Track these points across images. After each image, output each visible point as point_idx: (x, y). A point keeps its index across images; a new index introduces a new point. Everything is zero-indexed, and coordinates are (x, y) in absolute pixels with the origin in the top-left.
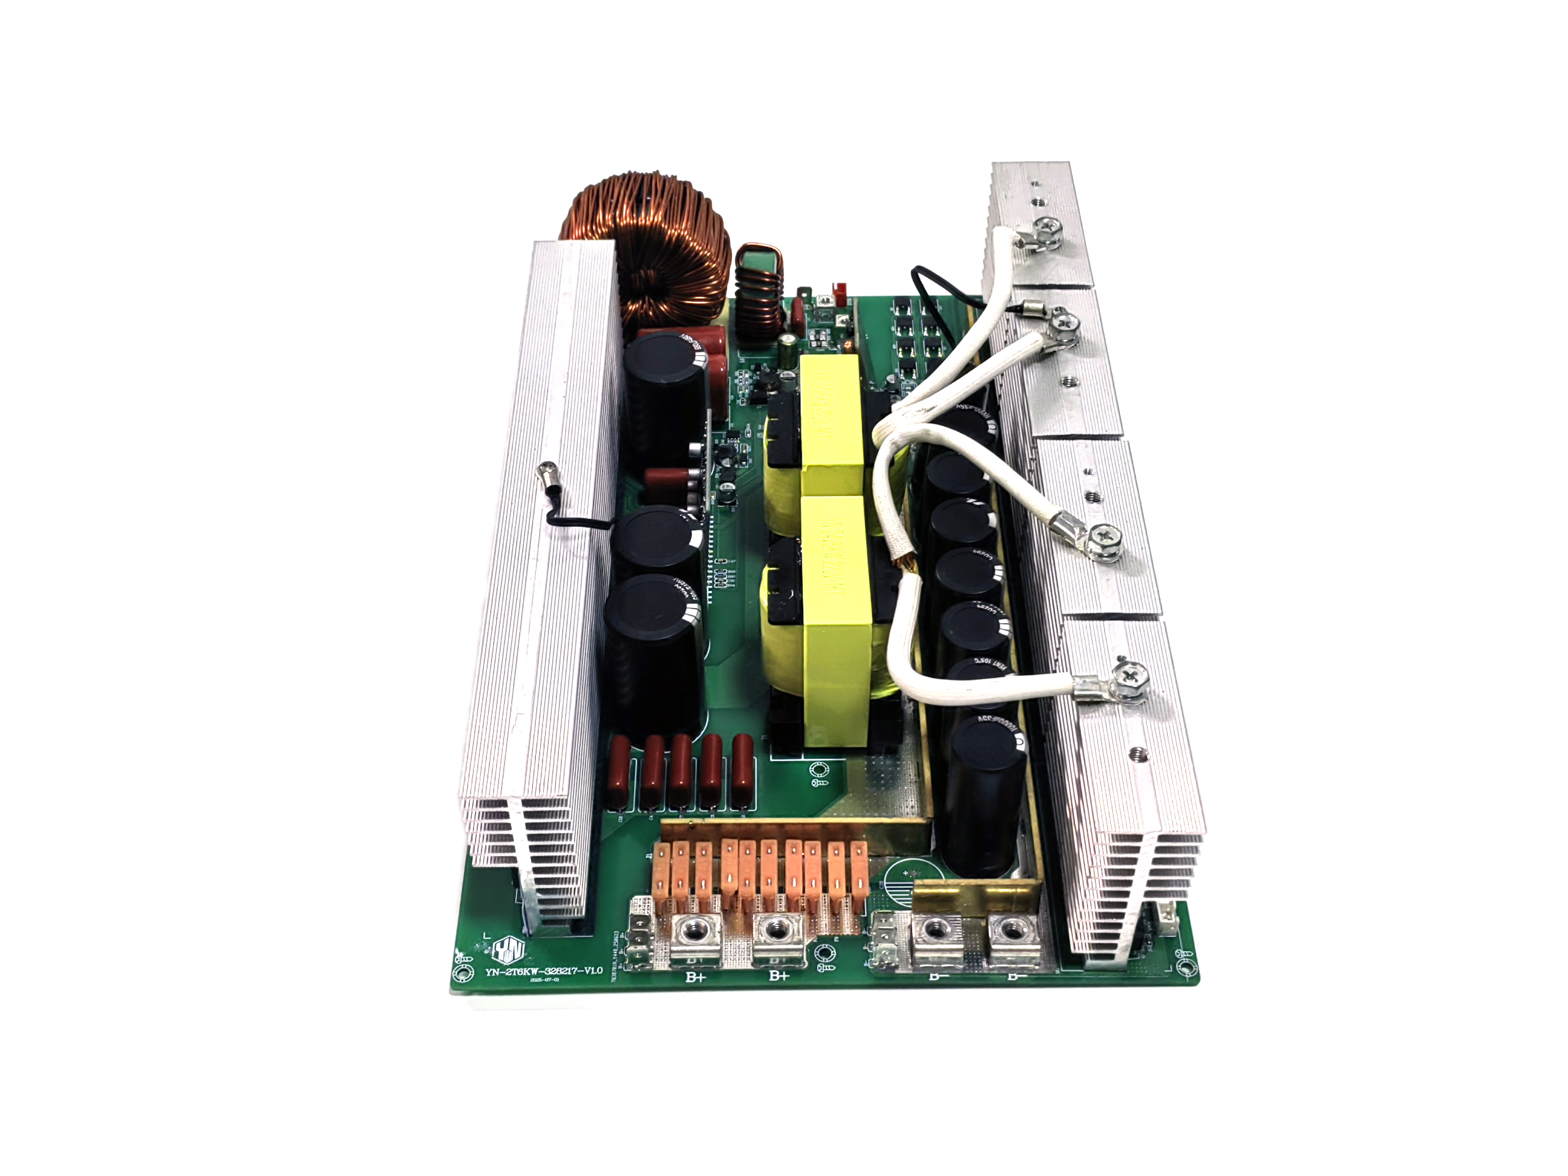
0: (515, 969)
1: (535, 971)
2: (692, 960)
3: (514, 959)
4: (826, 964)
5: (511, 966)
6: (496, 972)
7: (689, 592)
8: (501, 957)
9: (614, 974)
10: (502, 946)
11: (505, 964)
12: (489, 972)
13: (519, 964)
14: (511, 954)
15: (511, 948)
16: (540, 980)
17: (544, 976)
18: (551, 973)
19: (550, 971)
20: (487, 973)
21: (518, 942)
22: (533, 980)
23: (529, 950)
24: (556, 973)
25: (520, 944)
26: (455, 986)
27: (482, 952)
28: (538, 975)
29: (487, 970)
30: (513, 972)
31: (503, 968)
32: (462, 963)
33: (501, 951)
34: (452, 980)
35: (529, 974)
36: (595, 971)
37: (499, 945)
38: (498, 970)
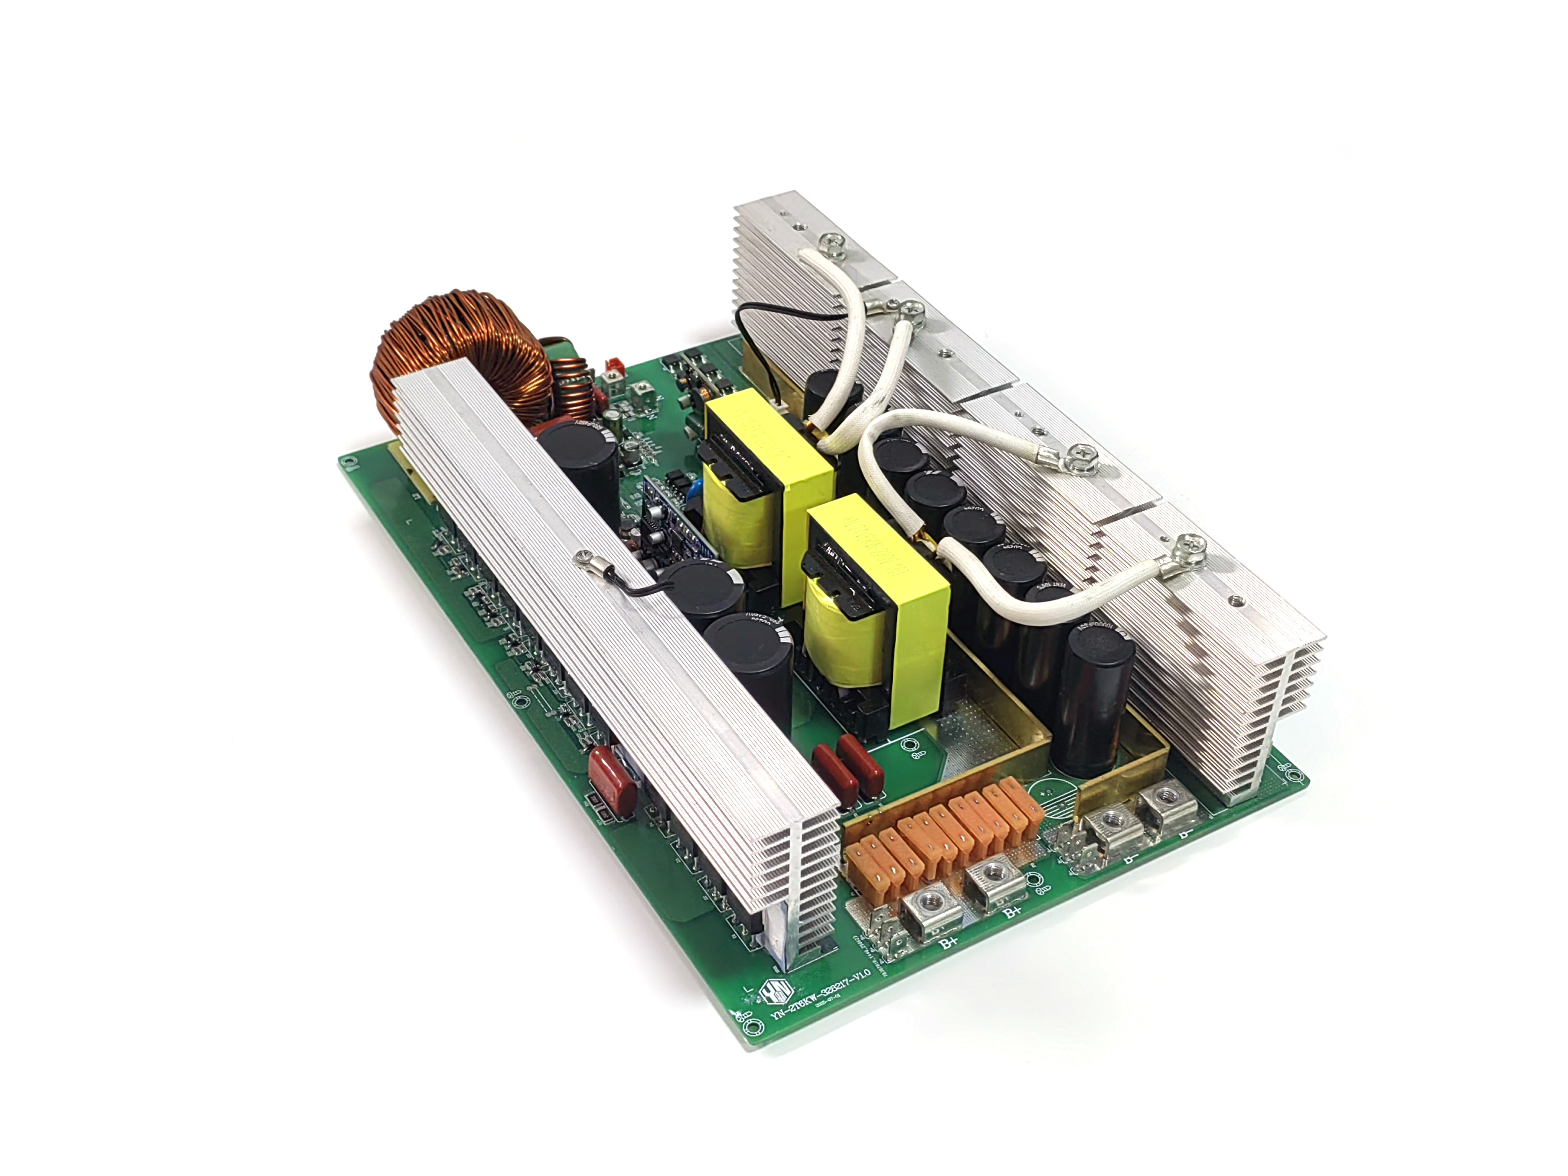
0: (795, 1004)
1: (813, 997)
2: (935, 931)
3: (788, 997)
4: (1041, 887)
5: (790, 1003)
6: (782, 1013)
8: (774, 1000)
9: (881, 970)
10: (768, 991)
11: (784, 1004)
12: (775, 1016)
13: (795, 998)
14: (781, 993)
15: (778, 989)
16: (823, 1003)
17: (825, 998)
18: (828, 993)
19: (826, 992)
20: (774, 1018)
21: (779, 982)
22: (818, 1005)
23: (793, 983)
24: (833, 991)
25: (782, 983)
26: (754, 1040)
27: (755, 1003)
28: (819, 1000)
29: (772, 1015)
30: (795, 1007)
31: (785, 1007)
32: (746, 1020)
33: (771, 995)
34: (742, 1040)
35: (810, 1002)
36: (864, 974)
37: (764, 991)
38: (781, 1010)
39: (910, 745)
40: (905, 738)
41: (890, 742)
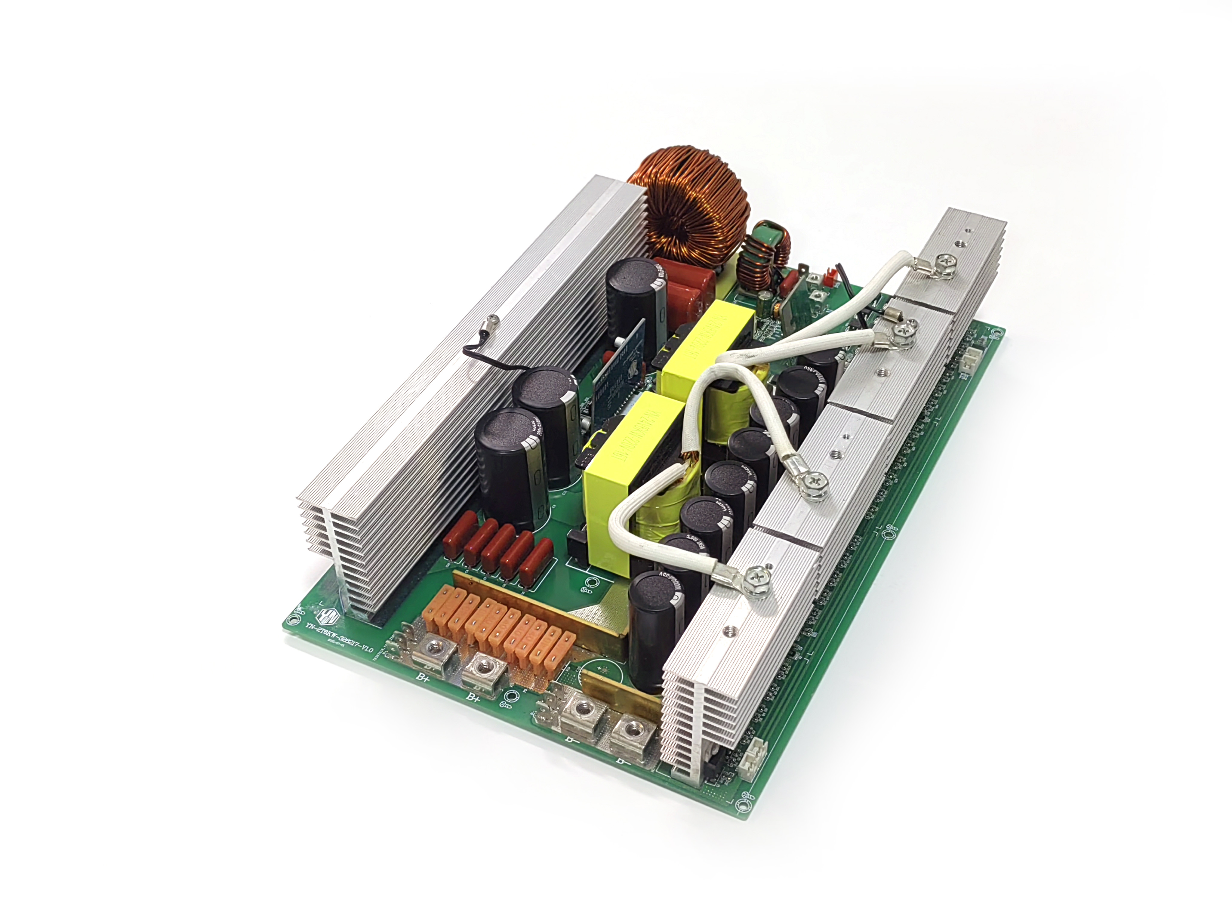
0: (324, 629)
1: (334, 635)
2: (428, 667)
3: (327, 623)
4: (507, 703)
5: (323, 627)
6: (312, 626)
7: (537, 428)
8: (321, 619)
9: (378, 656)
10: (326, 613)
11: (320, 624)
12: (308, 625)
13: (328, 627)
14: (329, 619)
15: (330, 617)
16: (333, 641)
17: (337, 640)
18: (342, 640)
19: (342, 639)
20: (306, 625)
21: (337, 614)
22: (329, 640)
23: (340, 621)
24: (345, 641)
25: (337, 616)
26: (285, 625)
27: (313, 612)
28: (335, 639)
29: (308, 623)
30: (321, 631)
31: (318, 626)
32: (298, 614)
33: (324, 615)
34: (285, 621)
35: (329, 635)
36: (368, 649)
37: (325, 611)
38: (315, 626)
39: (592, 582)
40: (596, 577)
41: (586, 572)
